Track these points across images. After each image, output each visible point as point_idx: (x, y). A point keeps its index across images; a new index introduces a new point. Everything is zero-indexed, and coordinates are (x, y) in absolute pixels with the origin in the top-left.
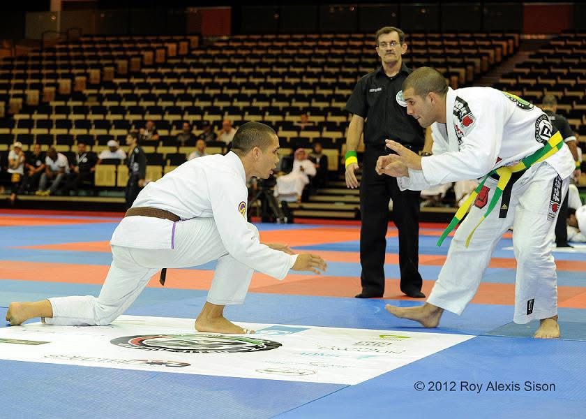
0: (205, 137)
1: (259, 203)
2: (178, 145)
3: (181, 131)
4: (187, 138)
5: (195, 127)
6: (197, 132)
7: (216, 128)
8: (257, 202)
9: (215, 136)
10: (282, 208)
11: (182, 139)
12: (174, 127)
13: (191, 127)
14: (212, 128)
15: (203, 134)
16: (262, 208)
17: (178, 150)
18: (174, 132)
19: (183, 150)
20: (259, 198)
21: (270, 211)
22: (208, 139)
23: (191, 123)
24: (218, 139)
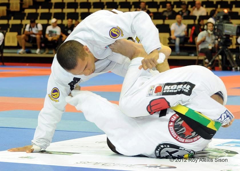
0: (183, 13)
1: (220, 57)
2: (164, 18)
3: (165, 9)
4: (170, 13)
5: (175, 6)
6: (176, 10)
7: (190, 6)
8: (218, 57)
9: (189, 12)
10: (236, 61)
11: (166, 14)
12: (161, 6)
13: (172, 7)
14: (187, 7)
15: (181, 11)
16: (222, 60)
17: (164, 22)
18: (161, 10)
19: (167, 22)
20: (220, 54)
21: (228, 62)
22: (185, 14)
23: (172, 3)
24: (191, 14)
